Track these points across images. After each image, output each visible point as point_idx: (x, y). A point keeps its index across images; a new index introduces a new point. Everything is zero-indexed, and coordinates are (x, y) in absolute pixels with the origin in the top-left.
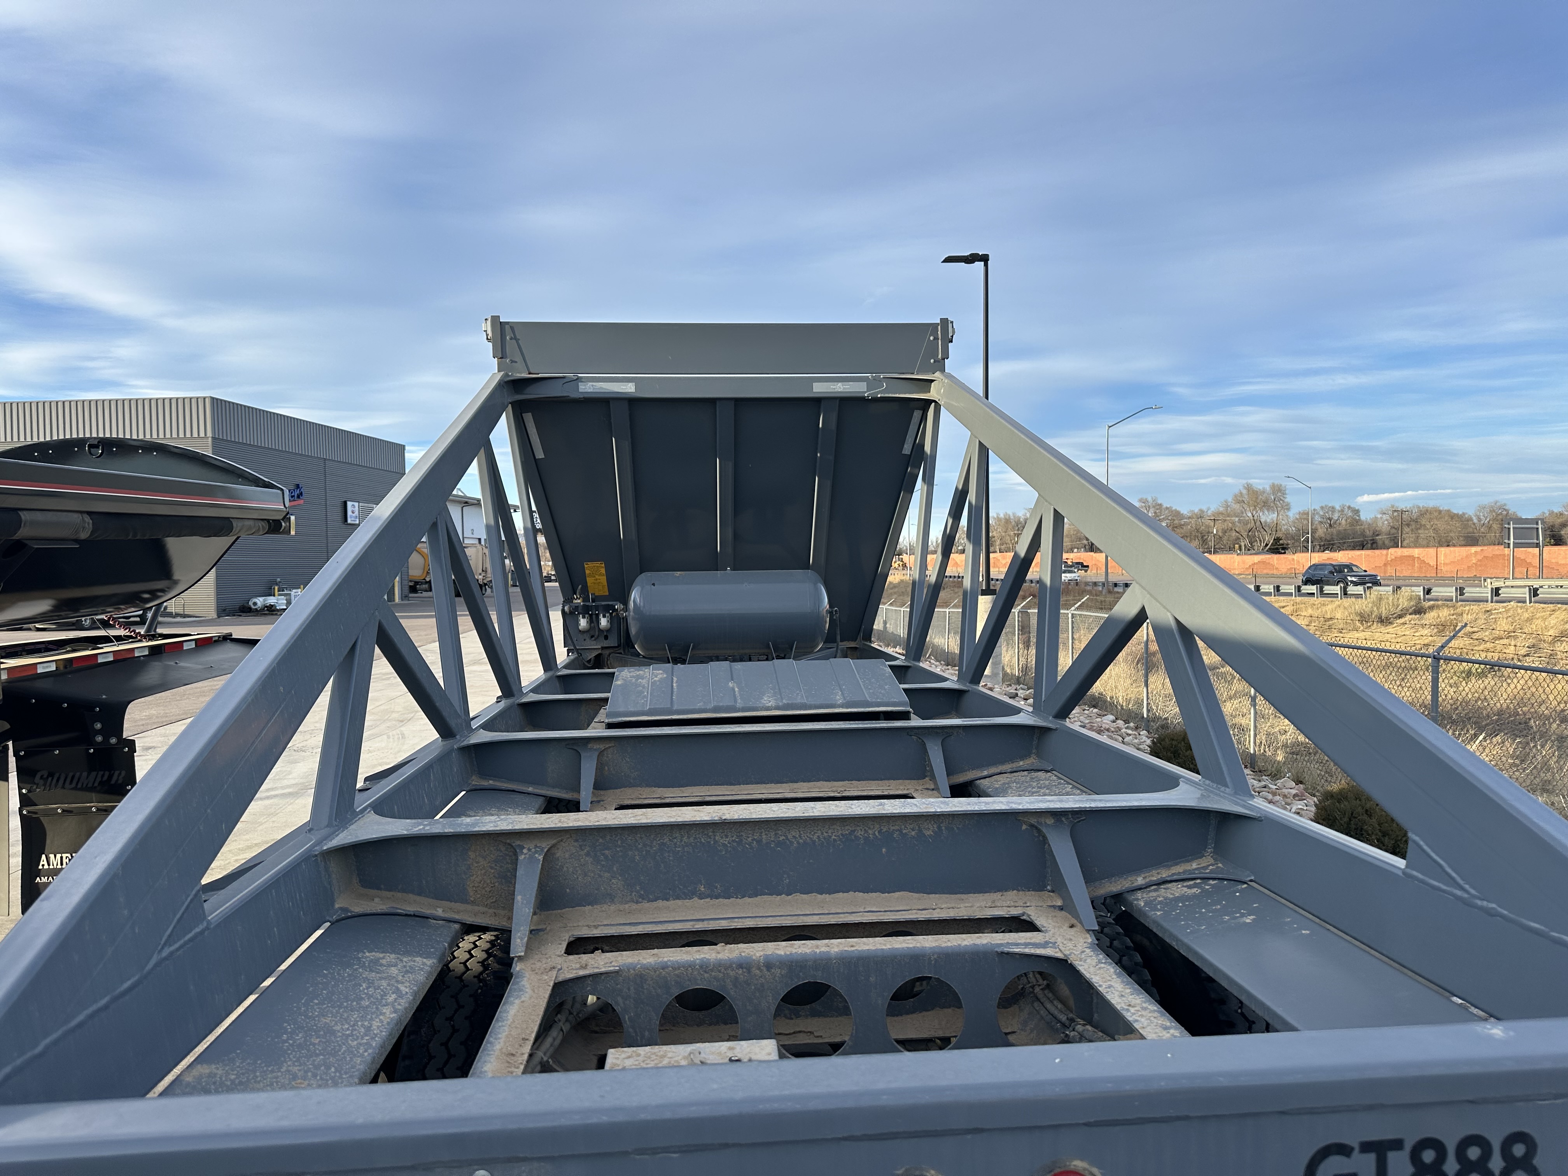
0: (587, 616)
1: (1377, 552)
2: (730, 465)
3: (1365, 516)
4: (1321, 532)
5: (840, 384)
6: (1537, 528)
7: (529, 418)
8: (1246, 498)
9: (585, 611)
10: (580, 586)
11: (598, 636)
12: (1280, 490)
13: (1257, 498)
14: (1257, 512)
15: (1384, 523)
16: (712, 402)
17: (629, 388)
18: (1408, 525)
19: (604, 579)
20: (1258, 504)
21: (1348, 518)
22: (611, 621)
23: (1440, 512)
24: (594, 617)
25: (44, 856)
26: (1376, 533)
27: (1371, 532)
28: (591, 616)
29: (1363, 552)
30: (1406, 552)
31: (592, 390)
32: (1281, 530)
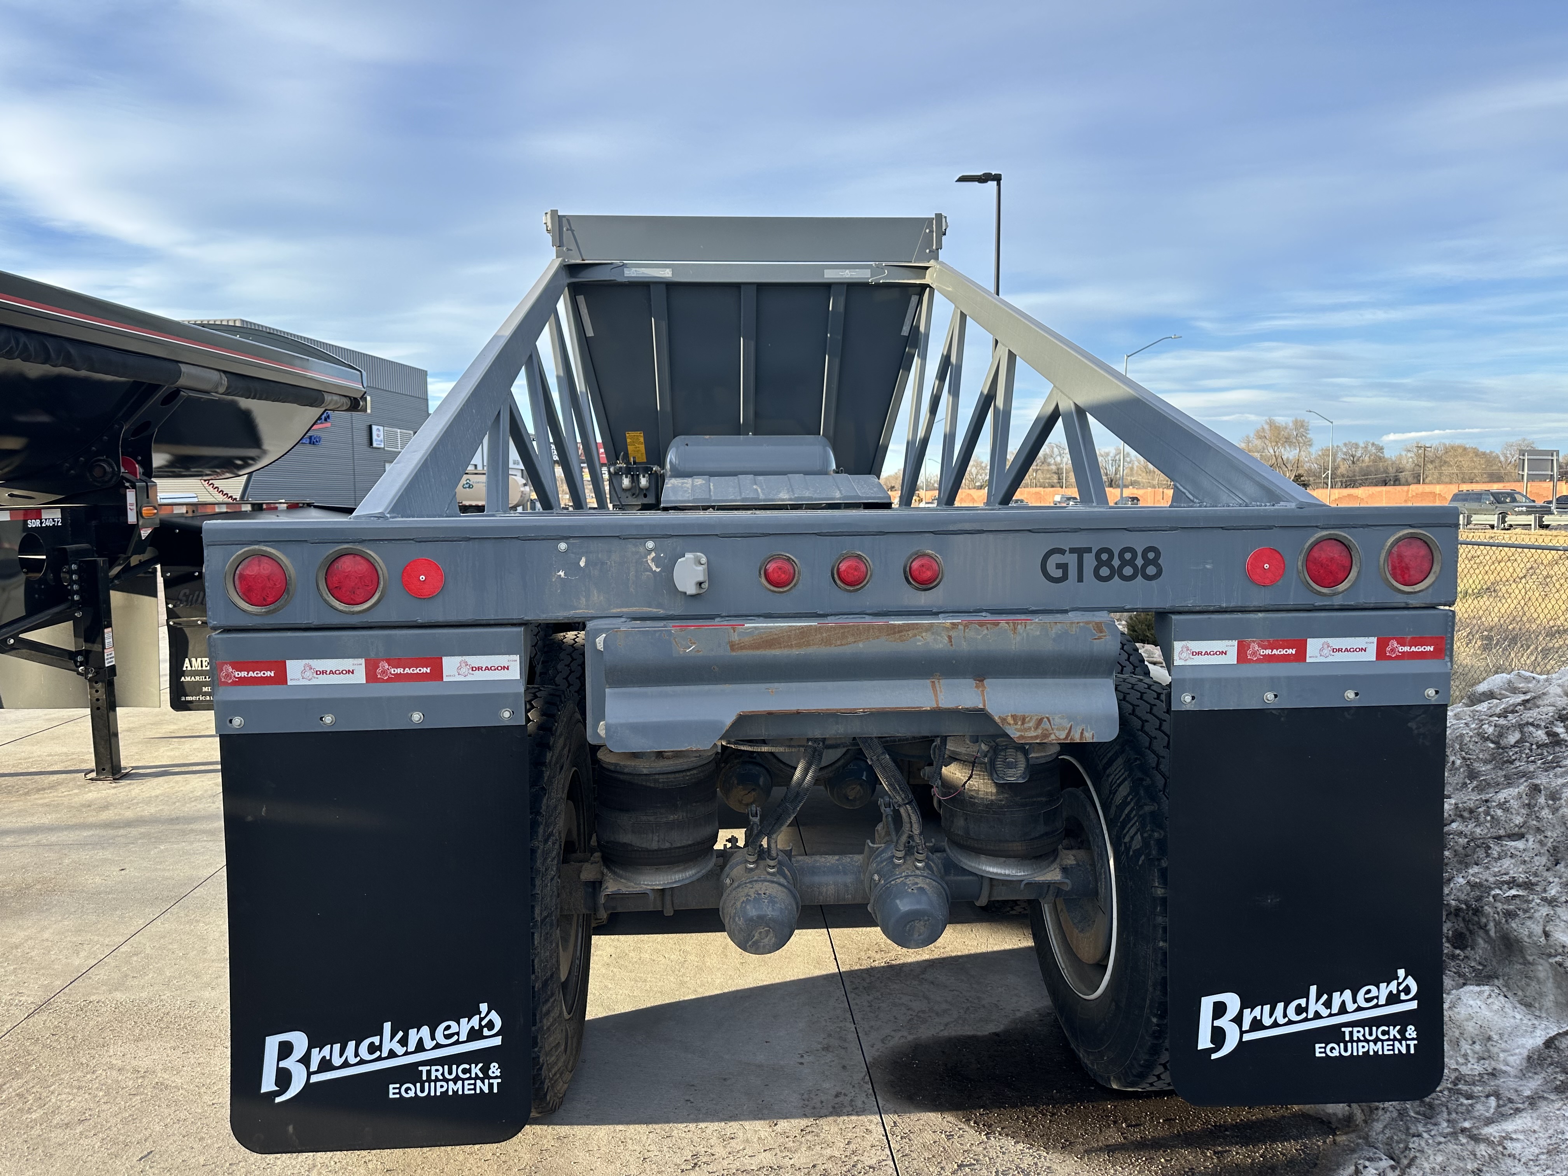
0: (629, 476)
1: (1398, 488)
2: (752, 344)
3: (1390, 454)
4: (1343, 469)
5: (847, 271)
6: (1552, 460)
7: (581, 299)
8: (1268, 434)
9: (628, 471)
10: (622, 453)
11: (638, 495)
12: (1302, 426)
13: (1279, 434)
14: (1278, 448)
15: (1408, 461)
16: (737, 286)
17: (666, 274)
18: (1432, 462)
19: (642, 448)
20: (1280, 439)
21: (1371, 455)
22: (650, 481)
23: (1465, 449)
24: (635, 477)
25: (187, 660)
26: (1400, 470)
27: (1394, 470)
28: (632, 476)
29: (1384, 488)
30: (1427, 488)
31: (635, 275)
32: (1302, 467)
